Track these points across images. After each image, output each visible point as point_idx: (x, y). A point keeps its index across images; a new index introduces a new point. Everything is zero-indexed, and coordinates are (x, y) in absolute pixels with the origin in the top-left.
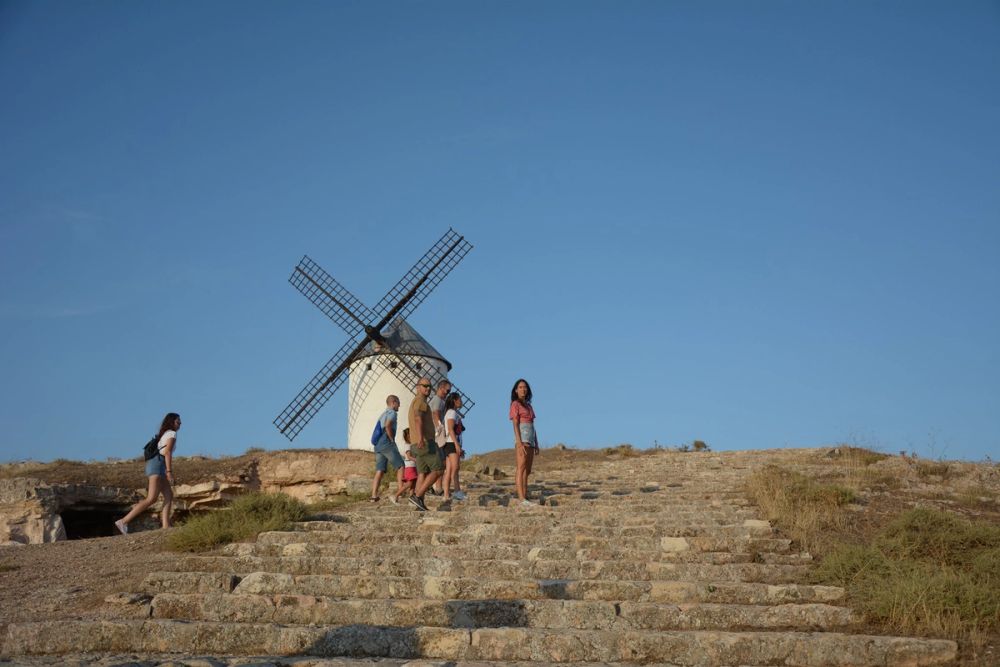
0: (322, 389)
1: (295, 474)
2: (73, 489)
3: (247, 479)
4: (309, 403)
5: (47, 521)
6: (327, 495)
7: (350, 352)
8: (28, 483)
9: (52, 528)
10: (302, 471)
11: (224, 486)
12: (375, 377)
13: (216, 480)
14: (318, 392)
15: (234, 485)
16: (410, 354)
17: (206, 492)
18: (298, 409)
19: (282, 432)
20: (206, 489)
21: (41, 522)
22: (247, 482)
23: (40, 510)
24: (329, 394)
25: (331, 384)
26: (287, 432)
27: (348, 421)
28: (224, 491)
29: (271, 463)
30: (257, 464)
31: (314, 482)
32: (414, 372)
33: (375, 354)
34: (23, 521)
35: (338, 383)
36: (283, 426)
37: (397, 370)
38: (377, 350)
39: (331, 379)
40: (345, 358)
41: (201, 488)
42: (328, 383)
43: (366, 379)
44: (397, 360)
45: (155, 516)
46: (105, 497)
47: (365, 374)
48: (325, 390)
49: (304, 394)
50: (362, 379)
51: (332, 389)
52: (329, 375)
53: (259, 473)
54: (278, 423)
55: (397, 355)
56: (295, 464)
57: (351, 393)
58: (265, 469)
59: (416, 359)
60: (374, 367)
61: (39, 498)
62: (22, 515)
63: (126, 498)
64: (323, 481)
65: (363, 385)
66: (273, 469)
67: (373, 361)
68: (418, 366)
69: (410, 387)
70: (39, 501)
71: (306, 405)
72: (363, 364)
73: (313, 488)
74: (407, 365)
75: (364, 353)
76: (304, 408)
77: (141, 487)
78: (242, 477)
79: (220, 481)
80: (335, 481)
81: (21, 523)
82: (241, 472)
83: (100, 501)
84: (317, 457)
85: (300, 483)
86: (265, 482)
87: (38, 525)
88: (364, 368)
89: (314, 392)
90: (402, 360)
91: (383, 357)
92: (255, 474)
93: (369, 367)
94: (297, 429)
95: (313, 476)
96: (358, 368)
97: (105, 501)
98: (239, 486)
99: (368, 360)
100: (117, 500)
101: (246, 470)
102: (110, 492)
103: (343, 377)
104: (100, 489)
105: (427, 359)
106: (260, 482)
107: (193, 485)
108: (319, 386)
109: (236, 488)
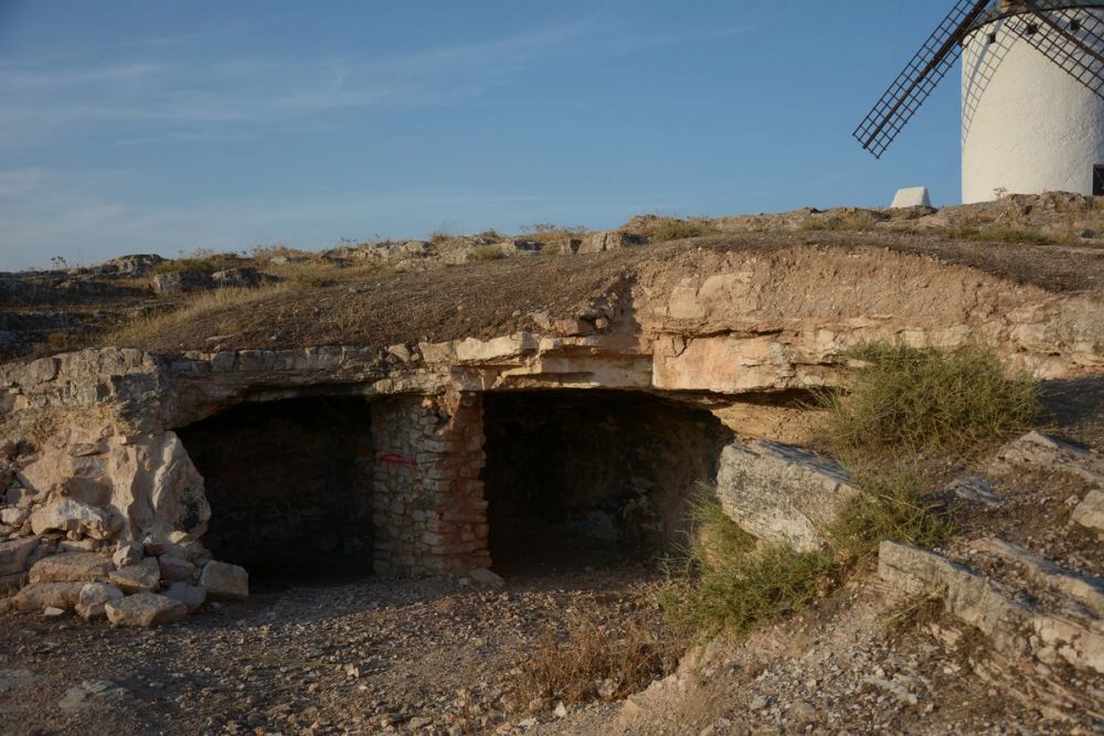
0: (919, 80)
1: (710, 312)
2: (229, 363)
3: (599, 323)
4: (901, 102)
5: (144, 448)
6: (794, 366)
7: (960, 20)
8: (122, 360)
9: (156, 464)
10: (727, 305)
11: (546, 344)
12: (1001, 52)
13: (531, 328)
14: (914, 84)
15: (567, 342)
16: (1059, 8)
17: (511, 357)
18: (886, 113)
19: (865, 146)
20: (509, 352)
21: (131, 451)
22: (601, 331)
23: (125, 425)
24: (929, 86)
25: (932, 71)
26: (871, 146)
27: (961, 122)
28: (547, 355)
29: (662, 280)
30: (633, 280)
31: (755, 333)
32: (1066, 35)
33: (1002, 17)
34: (100, 450)
35: (942, 68)
36: (865, 139)
37: (1037, 37)
38: (1004, 10)
39: (933, 64)
40: (953, 29)
41: (502, 346)
42: (927, 70)
43: (987, 57)
44: (1038, 21)
45: (427, 403)
46: (311, 371)
47: (985, 50)
48: (925, 80)
49: (893, 91)
50: (981, 58)
51: (934, 79)
52: (930, 58)
53: (635, 305)
54: (859, 134)
55: (1038, 12)
56: (713, 282)
57: (965, 80)
58: (649, 292)
59: (1071, 13)
60: (999, 37)
61: (120, 399)
62: (98, 436)
63: (358, 369)
64: (779, 332)
65: (982, 67)
66: (664, 296)
67: (997, 28)
68: (1075, 25)
69: (1059, 60)
70: (119, 407)
71: (905, 97)
72: (981, 36)
73: (757, 348)
74: (1054, 26)
75: (982, 17)
76: (894, 111)
77: (397, 342)
78: (588, 320)
79: (540, 330)
80: (809, 334)
81: (97, 453)
82: (584, 308)
83: (299, 380)
84: (765, 265)
85: (726, 332)
86: (647, 326)
87: (126, 458)
88: (985, 40)
89: (908, 85)
90: (1046, 20)
91: (1015, 19)
92: (625, 309)
93: (992, 38)
94: (886, 140)
95: (752, 319)
96: (975, 42)
97: (312, 380)
98: (582, 342)
99: (989, 29)
100: (339, 376)
101: (602, 300)
102: (324, 359)
103: (950, 58)
104: (303, 355)
105: (1090, 10)
106: (638, 329)
107: (487, 337)
108: (915, 76)
109: (574, 348)
